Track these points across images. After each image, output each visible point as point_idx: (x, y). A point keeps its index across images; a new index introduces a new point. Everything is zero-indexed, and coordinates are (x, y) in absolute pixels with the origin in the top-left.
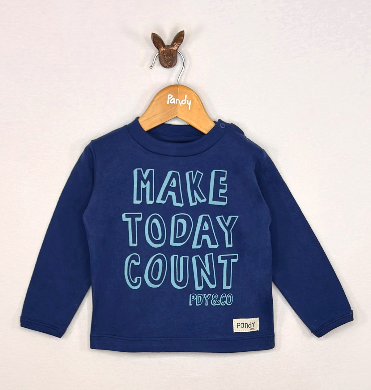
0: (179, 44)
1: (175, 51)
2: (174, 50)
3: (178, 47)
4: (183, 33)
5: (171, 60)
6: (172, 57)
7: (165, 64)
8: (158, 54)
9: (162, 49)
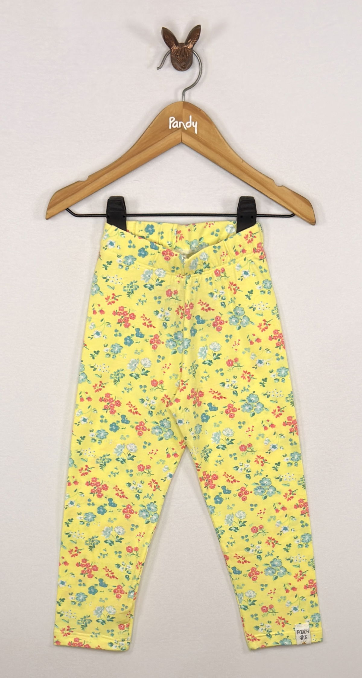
0: (195, 41)
2: (188, 49)
3: (194, 45)
4: (199, 28)
5: (184, 61)
7: (178, 66)
8: (170, 52)
9: (174, 47)
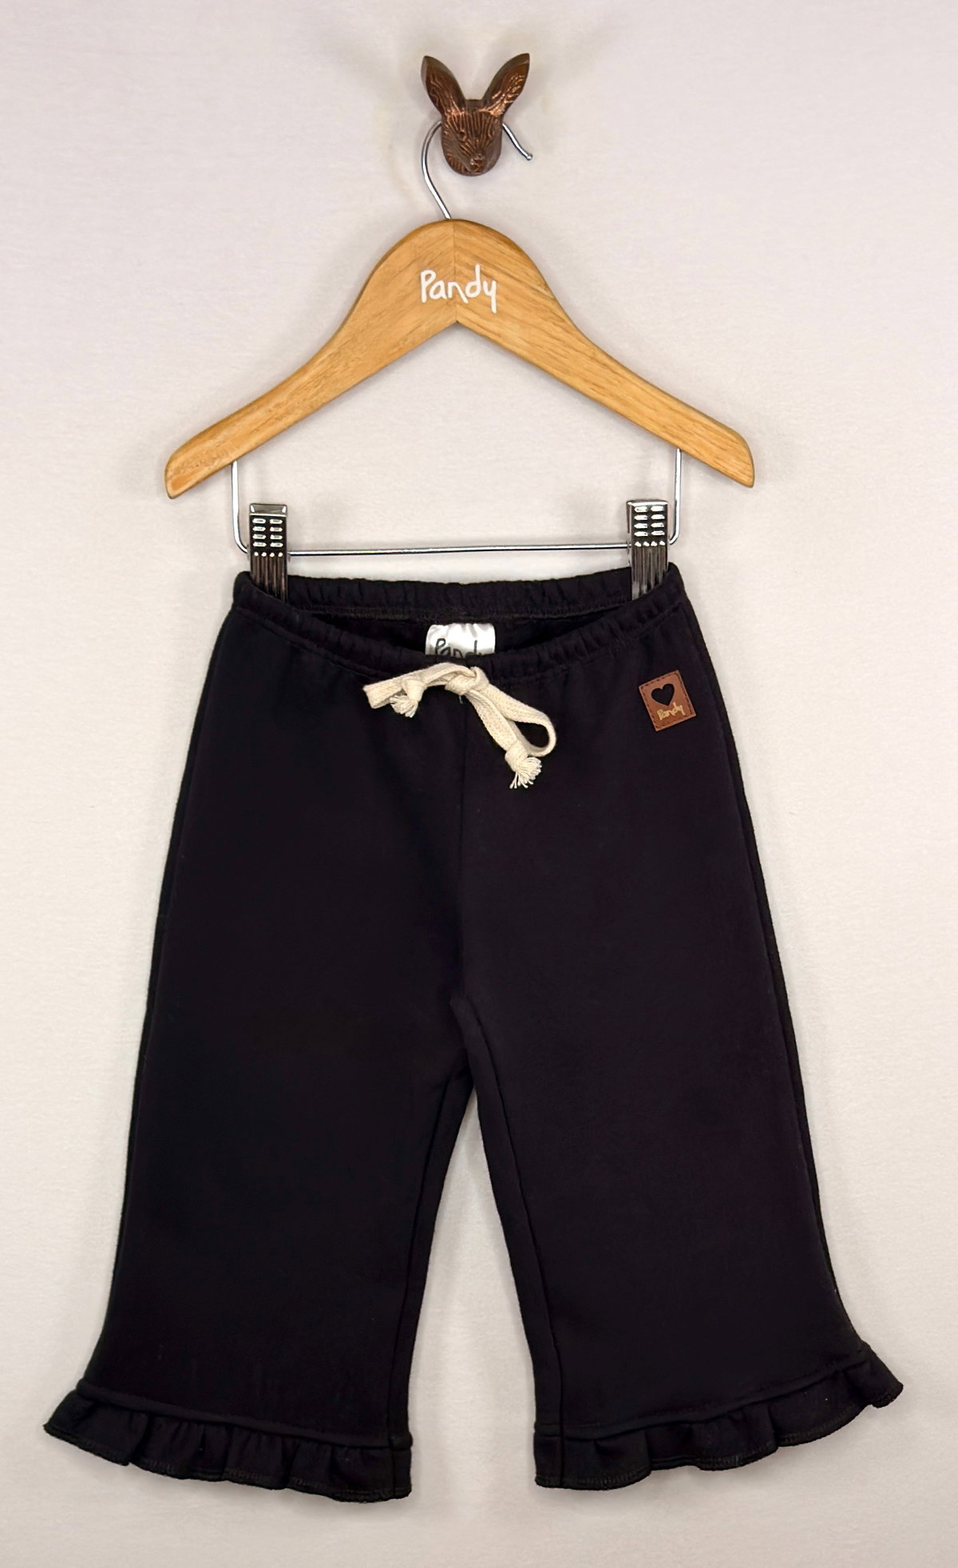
1: (497, 120)
6: (485, 137)
